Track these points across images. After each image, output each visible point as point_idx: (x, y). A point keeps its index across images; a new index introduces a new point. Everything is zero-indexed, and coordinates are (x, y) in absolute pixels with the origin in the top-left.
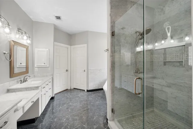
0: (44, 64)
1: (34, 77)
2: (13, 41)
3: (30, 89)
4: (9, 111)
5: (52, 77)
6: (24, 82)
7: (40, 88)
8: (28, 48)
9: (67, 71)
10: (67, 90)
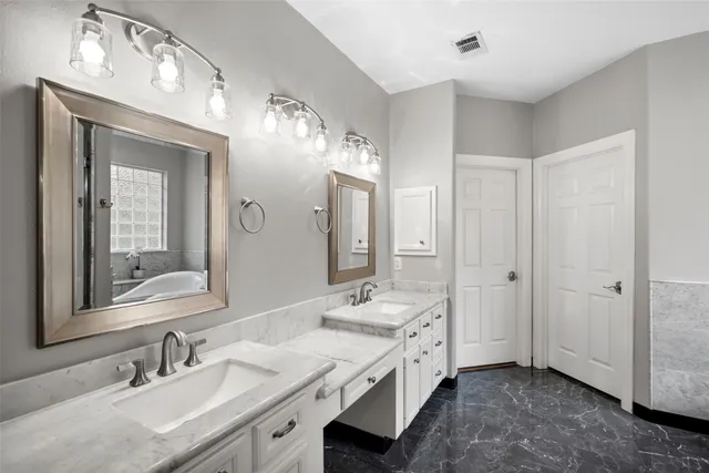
0: (418, 246)
1: (393, 288)
2: (336, 173)
3: (371, 330)
4: (302, 392)
5: (446, 296)
6: (361, 301)
7: (399, 333)
8: (373, 190)
9: (513, 277)
10: (513, 365)
